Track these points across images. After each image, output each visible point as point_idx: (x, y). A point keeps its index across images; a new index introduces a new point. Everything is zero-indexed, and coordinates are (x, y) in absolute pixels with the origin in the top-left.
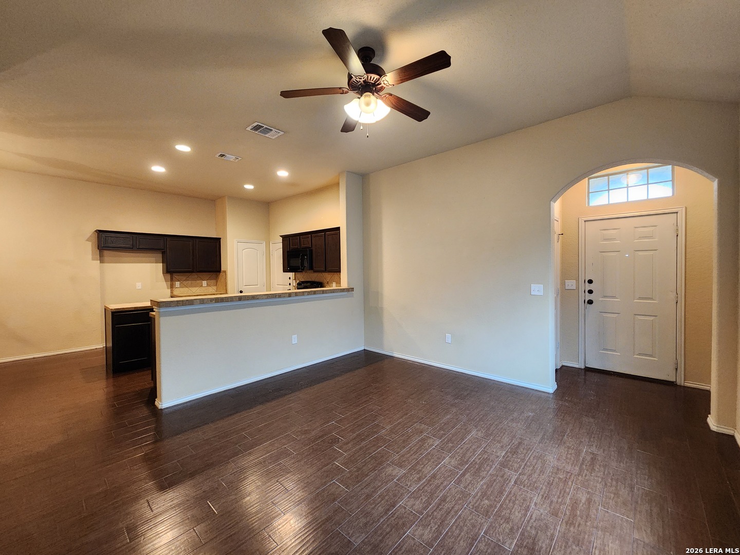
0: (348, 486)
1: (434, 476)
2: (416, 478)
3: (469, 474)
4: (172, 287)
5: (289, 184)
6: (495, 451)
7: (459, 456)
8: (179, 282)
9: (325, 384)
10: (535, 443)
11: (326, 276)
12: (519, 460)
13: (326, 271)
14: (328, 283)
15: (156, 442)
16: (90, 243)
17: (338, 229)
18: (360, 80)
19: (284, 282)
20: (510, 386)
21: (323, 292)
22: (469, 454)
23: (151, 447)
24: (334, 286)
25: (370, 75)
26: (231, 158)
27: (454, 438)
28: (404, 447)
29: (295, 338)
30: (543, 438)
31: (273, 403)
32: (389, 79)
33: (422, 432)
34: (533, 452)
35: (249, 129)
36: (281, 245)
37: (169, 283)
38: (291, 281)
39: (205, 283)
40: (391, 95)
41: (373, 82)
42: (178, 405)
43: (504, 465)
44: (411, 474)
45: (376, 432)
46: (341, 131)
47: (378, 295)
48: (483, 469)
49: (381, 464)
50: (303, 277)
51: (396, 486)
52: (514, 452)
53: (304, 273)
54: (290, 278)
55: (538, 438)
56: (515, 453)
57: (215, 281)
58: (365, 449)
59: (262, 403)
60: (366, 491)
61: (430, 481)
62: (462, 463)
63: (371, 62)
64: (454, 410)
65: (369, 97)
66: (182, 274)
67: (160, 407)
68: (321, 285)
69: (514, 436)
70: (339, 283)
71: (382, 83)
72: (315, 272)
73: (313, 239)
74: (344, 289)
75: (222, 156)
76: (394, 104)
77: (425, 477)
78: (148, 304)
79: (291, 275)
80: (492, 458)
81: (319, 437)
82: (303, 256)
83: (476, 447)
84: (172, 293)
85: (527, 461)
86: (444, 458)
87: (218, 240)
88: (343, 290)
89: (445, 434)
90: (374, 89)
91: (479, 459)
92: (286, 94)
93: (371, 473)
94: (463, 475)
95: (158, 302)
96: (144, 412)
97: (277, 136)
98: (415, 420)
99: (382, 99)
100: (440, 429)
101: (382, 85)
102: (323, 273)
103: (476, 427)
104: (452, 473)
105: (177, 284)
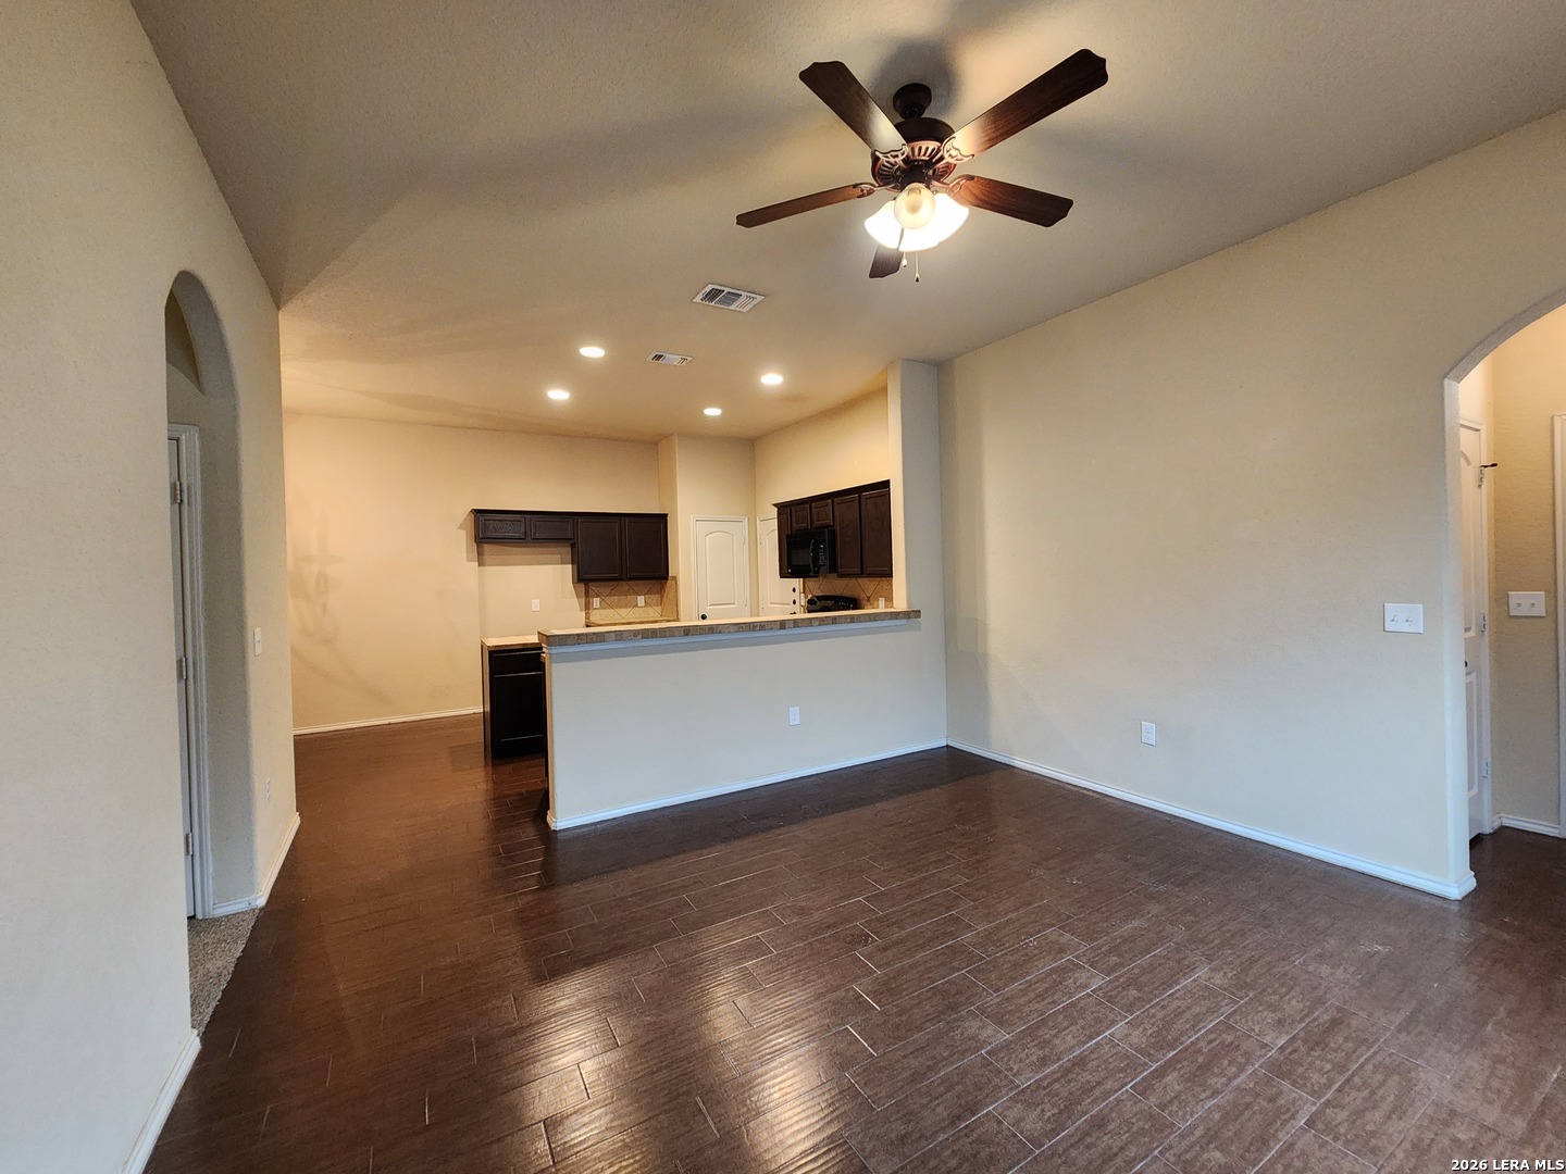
0: (875, 1043)
1: (1081, 1062)
2: (1034, 1058)
3: (1175, 1074)
4: (587, 607)
5: (787, 398)
6: (1257, 1029)
7: (1153, 1025)
8: (598, 599)
9: (853, 813)
10: (1387, 1029)
11: (867, 585)
12: (1328, 1067)
13: (862, 574)
14: (868, 599)
15: (542, 889)
16: (463, 533)
17: (886, 484)
18: (896, 159)
19: (784, 597)
20: (1322, 866)
21: (852, 619)
22: (1180, 1025)
23: (530, 897)
24: (881, 607)
25: (917, 144)
26: (673, 359)
27: (1144, 979)
28: (1014, 979)
29: (794, 715)
30: (1411, 1019)
31: (746, 843)
32: (963, 144)
33: (1062, 950)
34: (1375, 1053)
35: (698, 299)
36: (775, 523)
37: (584, 599)
38: (796, 596)
39: (641, 600)
40: (971, 178)
41: (926, 158)
42: (582, 826)
43: (1282, 1069)
44: (1025, 1047)
45: (952, 935)
46: (871, 276)
47: (977, 628)
48: (1216, 1070)
49: (954, 1008)
50: (819, 587)
51: (983, 1066)
52: (1317, 1040)
53: (821, 579)
54: (794, 590)
55: (1399, 1018)
56: (1317, 1044)
57: (658, 596)
58: (922, 968)
59: (725, 840)
60: (914, 1063)
61: (1068, 1071)
62: (1160, 1042)
63: (924, 116)
64: (1155, 909)
65: (918, 194)
66: (602, 583)
67: (553, 826)
68: (854, 603)
69: (1321, 1001)
70: (889, 599)
71: (946, 155)
72: (842, 576)
73: (836, 507)
74: (898, 613)
75: (658, 357)
76: (981, 196)
77: (1059, 1059)
78: (534, 639)
79: (797, 583)
80: (1246, 1045)
81: (829, 927)
82: (817, 544)
83: (1204, 1009)
84: (587, 618)
85: (1353, 1075)
86: (1113, 1023)
87: (662, 519)
88: (896, 615)
89: (1122, 965)
90: (931, 172)
91: (1211, 1041)
92: (748, 220)
93: (928, 1024)
94: (1160, 1073)
95: (547, 637)
96: (528, 833)
97: (750, 306)
98: (1047, 921)
99: (950, 192)
100: (1110, 952)
101: (947, 159)
102: (860, 580)
103: (1210, 958)
104: (1130, 1065)
105: (596, 601)
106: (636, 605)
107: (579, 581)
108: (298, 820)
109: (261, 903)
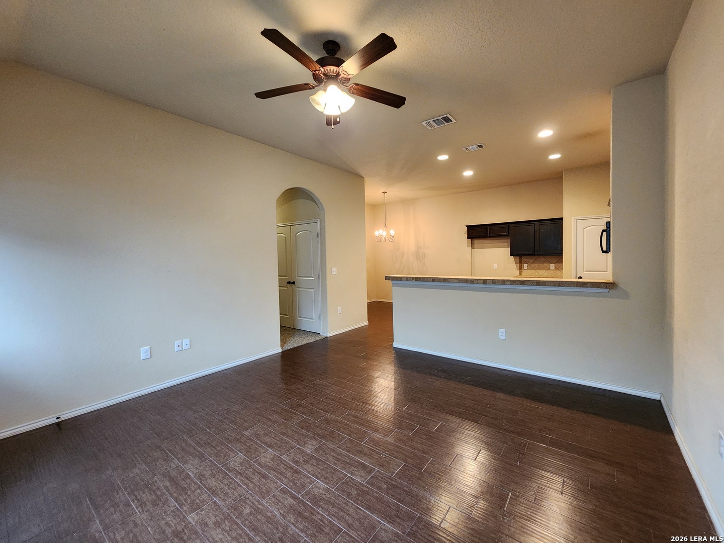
4: (521, 268)
8: (527, 264)
37: (519, 265)
39: (552, 266)
66: (529, 257)
67: (392, 345)
84: (520, 273)
87: (561, 220)
105: (525, 266)
106: (549, 269)
107: (511, 256)
108: (368, 323)
109: (329, 336)
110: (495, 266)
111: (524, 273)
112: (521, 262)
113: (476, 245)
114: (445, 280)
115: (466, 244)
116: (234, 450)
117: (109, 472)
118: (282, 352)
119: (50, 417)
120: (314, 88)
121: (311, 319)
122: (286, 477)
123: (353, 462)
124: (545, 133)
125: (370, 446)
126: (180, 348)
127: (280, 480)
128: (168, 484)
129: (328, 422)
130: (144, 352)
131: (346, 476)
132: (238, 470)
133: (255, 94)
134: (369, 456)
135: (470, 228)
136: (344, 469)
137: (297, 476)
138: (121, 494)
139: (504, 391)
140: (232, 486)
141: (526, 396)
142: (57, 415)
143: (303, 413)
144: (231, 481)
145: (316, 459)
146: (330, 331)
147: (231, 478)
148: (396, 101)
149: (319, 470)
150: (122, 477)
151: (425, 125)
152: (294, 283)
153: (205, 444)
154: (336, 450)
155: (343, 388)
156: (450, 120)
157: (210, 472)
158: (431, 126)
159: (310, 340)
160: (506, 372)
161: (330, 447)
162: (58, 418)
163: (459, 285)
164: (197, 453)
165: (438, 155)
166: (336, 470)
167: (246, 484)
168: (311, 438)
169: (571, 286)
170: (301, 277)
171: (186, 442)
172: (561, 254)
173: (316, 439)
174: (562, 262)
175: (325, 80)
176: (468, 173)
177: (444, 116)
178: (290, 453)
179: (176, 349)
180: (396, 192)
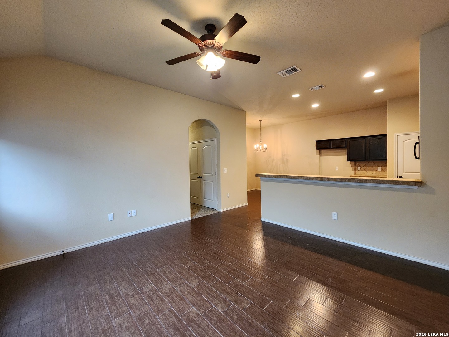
1: (182, 300)
2: (185, 291)
3: (176, 320)
4: (355, 170)
7: (198, 320)
8: (360, 167)
16: (316, 147)
26: (316, 88)
37: (354, 167)
39: (379, 169)
44: (189, 290)
51: (182, 283)
61: (180, 297)
62: (189, 320)
66: (362, 162)
77: (184, 295)
84: (355, 173)
87: (385, 136)
94: (176, 317)
106: (377, 170)
107: (348, 161)
108: (247, 204)
109: (221, 211)
110: (337, 168)
111: (358, 173)
112: (355, 165)
113: (322, 154)
114: (294, 177)
115: (316, 153)
116: (149, 281)
117: (80, 287)
118: (192, 220)
119: (59, 251)
120: (200, 55)
121: (211, 200)
122: (174, 302)
123: (219, 297)
124: (369, 74)
125: (232, 287)
126: (130, 215)
127: (171, 304)
128: (107, 297)
129: (209, 267)
130: (110, 216)
131: (212, 306)
132: (148, 294)
133: (166, 62)
134: (230, 294)
135: (318, 142)
136: (212, 302)
137: (182, 302)
138: (82, 301)
139: (333, 256)
140: (142, 304)
141: (350, 262)
142: (63, 250)
143: (194, 261)
144: (142, 300)
145: (196, 292)
146: (223, 208)
147: (143, 299)
148: (254, 59)
149: (196, 300)
150: (85, 290)
151: (280, 74)
152: (202, 178)
153: (134, 275)
154: (209, 287)
155: (223, 246)
156: (297, 70)
157: (132, 293)
158: (284, 75)
159: (210, 213)
160: (337, 243)
161: (206, 285)
162: (63, 251)
163: (303, 181)
164: (128, 280)
165: (293, 94)
166: (206, 301)
167: (150, 304)
168: (196, 278)
169: (386, 184)
170: (206, 174)
171: (124, 272)
172: (386, 160)
173: (199, 279)
174: (386, 166)
175: (206, 49)
176: (315, 106)
177: (292, 68)
178: (181, 287)
179: (128, 215)
180: (268, 120)
